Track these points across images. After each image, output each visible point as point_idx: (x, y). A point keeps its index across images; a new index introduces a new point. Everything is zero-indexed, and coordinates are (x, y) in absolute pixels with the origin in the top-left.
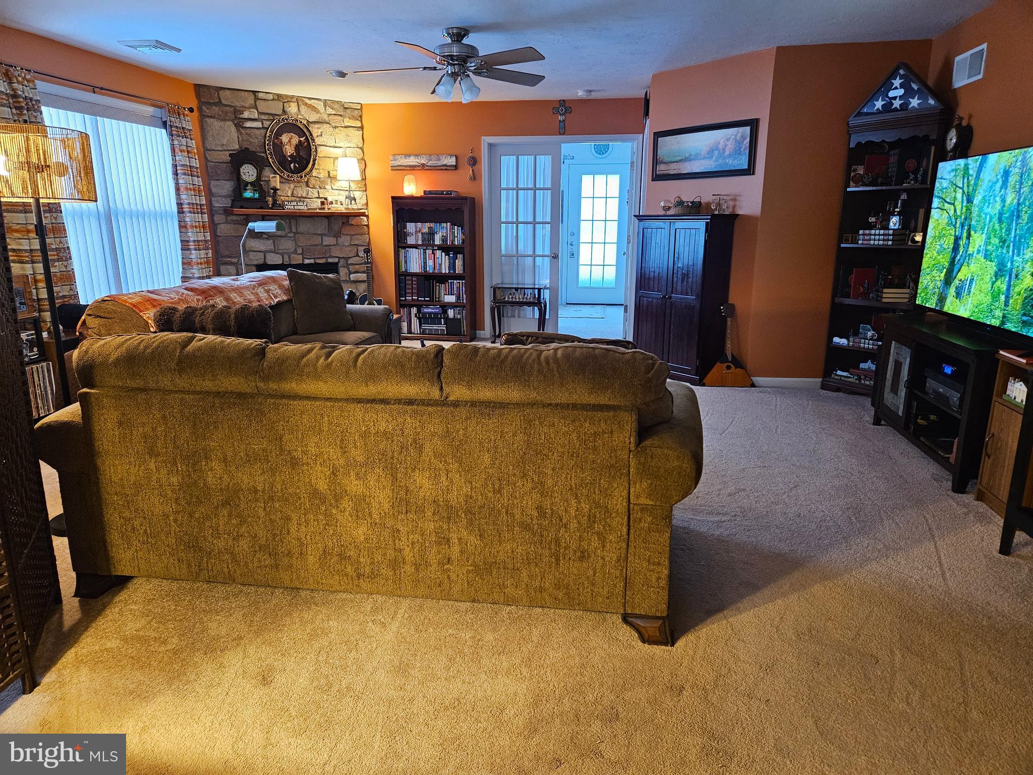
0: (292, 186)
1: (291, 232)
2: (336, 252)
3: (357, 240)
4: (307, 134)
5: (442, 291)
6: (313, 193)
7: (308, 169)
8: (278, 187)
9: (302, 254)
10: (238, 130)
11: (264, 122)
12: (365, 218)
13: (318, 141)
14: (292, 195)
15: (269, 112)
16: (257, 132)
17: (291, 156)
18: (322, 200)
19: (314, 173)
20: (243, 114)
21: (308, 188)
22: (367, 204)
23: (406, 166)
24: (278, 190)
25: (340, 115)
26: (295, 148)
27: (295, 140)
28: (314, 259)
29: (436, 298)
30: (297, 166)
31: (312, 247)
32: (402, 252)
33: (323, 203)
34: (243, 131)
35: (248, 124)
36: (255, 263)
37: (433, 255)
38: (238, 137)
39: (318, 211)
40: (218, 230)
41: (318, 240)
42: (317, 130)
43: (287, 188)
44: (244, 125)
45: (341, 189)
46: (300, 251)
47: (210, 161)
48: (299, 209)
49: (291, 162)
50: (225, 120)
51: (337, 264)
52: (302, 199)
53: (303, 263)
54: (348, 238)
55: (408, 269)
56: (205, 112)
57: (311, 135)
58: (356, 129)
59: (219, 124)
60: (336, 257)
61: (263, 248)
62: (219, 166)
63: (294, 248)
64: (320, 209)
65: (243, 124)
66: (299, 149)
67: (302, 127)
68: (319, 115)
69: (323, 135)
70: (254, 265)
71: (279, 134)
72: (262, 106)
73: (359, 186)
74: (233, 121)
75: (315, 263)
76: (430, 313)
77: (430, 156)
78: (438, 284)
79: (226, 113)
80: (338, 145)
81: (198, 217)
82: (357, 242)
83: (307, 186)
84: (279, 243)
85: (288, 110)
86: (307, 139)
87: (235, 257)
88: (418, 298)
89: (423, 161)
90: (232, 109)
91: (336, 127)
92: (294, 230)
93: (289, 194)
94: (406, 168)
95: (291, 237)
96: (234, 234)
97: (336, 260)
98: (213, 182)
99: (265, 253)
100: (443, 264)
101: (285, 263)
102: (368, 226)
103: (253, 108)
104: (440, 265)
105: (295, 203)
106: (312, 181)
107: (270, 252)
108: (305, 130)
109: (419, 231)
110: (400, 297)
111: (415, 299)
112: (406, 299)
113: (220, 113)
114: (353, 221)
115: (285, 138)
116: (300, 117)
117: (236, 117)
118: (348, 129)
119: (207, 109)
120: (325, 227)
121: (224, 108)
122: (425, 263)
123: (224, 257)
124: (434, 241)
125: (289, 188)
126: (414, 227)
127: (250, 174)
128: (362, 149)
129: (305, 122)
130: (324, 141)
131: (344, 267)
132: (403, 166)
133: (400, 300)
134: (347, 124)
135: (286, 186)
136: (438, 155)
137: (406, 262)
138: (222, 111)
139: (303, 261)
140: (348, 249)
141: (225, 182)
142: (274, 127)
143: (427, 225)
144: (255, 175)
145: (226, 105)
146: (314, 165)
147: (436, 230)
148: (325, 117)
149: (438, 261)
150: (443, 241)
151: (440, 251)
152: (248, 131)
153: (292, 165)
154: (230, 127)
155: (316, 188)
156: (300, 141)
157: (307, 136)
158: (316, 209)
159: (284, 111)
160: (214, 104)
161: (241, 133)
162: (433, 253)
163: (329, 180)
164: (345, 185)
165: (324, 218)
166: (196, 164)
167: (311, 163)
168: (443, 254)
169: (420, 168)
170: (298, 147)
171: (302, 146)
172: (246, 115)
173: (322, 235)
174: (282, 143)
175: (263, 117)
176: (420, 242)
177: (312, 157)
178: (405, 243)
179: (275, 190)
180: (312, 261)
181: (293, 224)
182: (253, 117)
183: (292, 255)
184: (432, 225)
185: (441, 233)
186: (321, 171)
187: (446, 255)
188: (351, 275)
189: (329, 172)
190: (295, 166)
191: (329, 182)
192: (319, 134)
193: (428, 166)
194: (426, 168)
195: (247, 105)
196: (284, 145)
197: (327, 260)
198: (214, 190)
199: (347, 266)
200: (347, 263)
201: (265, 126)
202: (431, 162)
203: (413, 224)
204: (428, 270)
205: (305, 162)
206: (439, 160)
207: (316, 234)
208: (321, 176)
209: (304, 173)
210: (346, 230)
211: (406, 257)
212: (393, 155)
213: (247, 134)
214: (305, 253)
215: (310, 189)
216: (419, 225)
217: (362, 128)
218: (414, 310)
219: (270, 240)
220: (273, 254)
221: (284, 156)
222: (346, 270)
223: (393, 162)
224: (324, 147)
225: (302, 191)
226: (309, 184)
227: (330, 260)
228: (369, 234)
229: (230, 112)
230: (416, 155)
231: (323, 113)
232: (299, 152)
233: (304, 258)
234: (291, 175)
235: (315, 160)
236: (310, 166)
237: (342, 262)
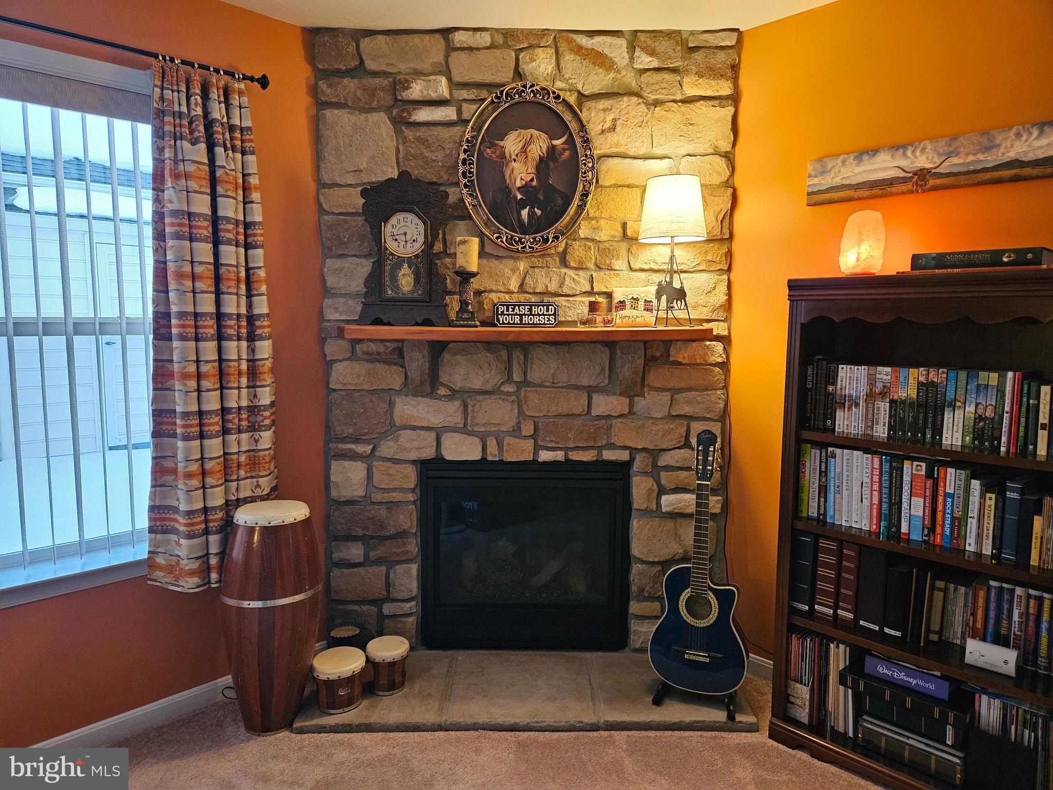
0: (522, 265)
1: (509, 379)
2: (624, 434)
3: (689, 402)
4: (573, 126)
5: (959, 610)
6: (577, 281)
7: (566, 219)
8: (474, 268)
9: (534, 436)
10: (398, 132)
11: (465, 106)
12: (719, 347)
13: (600, 146)
14: (522, 288)
15: (478, 78)
16: (444, 133)
17: (524, 189)
18: (592, 299)
19: (584, 230)
20: (408, 88)
21: (564, 270)
22: (728, 306)
23: (857, 187)
24: (473, 275)
25: (674, 70)
26: (538, 168)
27: (540, 144)
28: (566, 449)
29: (928, 631)
30: (538, 212)
31: (561, 421)
32: (812, 459)
33: (593, 307)
34: (409, 133)
35: (423, 115)
36: (413, 456)
37: (929, 483)
38: (398, 150)
39: (581, 328)
40: (334, 376)
41: (578, 403)
42: (601, 115)
43: (508, 272)
44: (413, 119)
45: (656, 267)
46: (528, 429)
47: (328, 213)
48: (534, 325)
49: (522, 204)
50: (371, 110)
51: (628, 464)
52: (546, 299)
53: (535, 461)
54: (665, 397)
55: (830, 512)
56: (323, 93)
57: (583, 128)
58: (716, 102)
59: (352, 118)
60: (625, 448)
61: (436, 420)
62: (346, 222)
63: (513, 422)
64: (584, 323)
65: (410, 114)
66: (547, 168)
67: (559, 109)
68: (612, 75)
69: (618, 128)
70: (414, 462)
71: (498, 132)
72: (463, 67)
73: (709, 257)
74: (388, 110)
75: (568, 461)
76: (901, 689)
77: (955, 138)
78: (940, 584)
79: (372, 92)
80: (658, 151)
81: (238, 348)
82: (687, 410)
83: (564, 263)
84: (477, 408)
85: (527, 67)
86: (571, 142)
87: (368, 442)
88: (856, 620)
89: (922, 160)
90: (386, 82)
91: (657, 103)
92: (517, 377)
93: (514, 285)
94: (860, 193)
95: (509, 394)
96: (366, 387)
97: (624, 456)
98: (330, 263)
99: (439, 433)
100: (972, 524)
101: (490, 458)
102: (725, 366)
103: (440, 73)
104: (959, 523)
105: (524, 310)
106: (577, 251)
107: (454, 429)
108: (567, 117)
109: (883, 394)
110: (794, 595)
111: (844, 620)
112: (812, 608)
113: (359, 94)
114: (681, 354)
115: (511, 143)
116: (559, 84)
117: (396, 100)
118: (692, 106)
119: (330, 86)
120: (603, 370)
121: (371, 80)
122: (895, 505)
123: (344, 440)
124: (938, 431)
125: (513, 270)
126: (864, 381)
127: (408, 237)
128: (729, 157)
129: (572, 99)
130: (617, 145)
131: (646, 474)
132: (850, 187)
133: (793, 611)
134: (691, 91)
135: (505, 267)
136: (984, 133)
137: (823, 490)
138: (365, 89)
139: (536, 453)
140: (661, 427)
141: (357, 260)
142: (486, 113)
143: (916, 375)
144: (421, 239)
145: (375, 74)
146: (581, 207)
147: (950, 395)
148: (630, 79)
149: (947, 510)
150: (978, 434)
151: (963, 474)
152: (421, 132)
153: (525, 213)
154: (380, 123)
155: (586, 269)
156: (552, 149)
157: (571, 133)
158: (574, 323)
159: (518, 74)
160: (349, 73)
161: (405, 140)
162: (929, 475)
163: (624, 246)
164: (660, 256)
165: (599, 346)
166: (236, 211)
167: (576, 202)
168: (976, 484)
169: (909, 186)
170: (543, 165)
171: (555, 160)
172: (416, 90)
173: (590, 391)
174: (503, 156)
175: (464, 94)
176: (881, 432)
177: (580, 187)
178: (825, 430)
179: (466, 276)
180: (559, 456)
181: (515, 363)
182: (434, 96)
183: (508, 440)
184: (937, 375)
185: (970, 409)
186: (602, 222)
187: (986, 489)
188: (664, 498)
189: (624, 225)
190: (531, 215)
191: (624, 252)
192: (607, 125)
193: (940, 175)
194: (932, 182)
195: (426, 66)
196: (510, 161)
197: (600, 454)
198: (331, 281)
199: (655, 471)
200: (655, 465)
201: (465, 116)
202: (955, 160)
203: (861, 371)
204: (904, 529)
205: (560, 201)
206: (987, 149)
207: (576, 387)
208: (603, 236)
209: (552, 230)
210: (656, 377)
211: (824, 473)
212: (820, 160)
213: (420, 140)
214: (541, 433)
215: (571, 273)
216: (884, 373)
217: (735, 99)
218: (839, 656)
219: (457, 399)
220: (458, 436)
221: (506, 190)
222: (650, 483)
223: (816, 181)
224: (617, 161)
225: (545, 280)
226: (568, 258)
227: (608, 455)
228: (726, 387)
229: (383, 89)
230: (899, 147)
231: (625, 68)
232: (547, 177)
233: (537, 448)
234: (517, 236)
235: (585, 195)
236: (572, 210)
237: (640, 462)
